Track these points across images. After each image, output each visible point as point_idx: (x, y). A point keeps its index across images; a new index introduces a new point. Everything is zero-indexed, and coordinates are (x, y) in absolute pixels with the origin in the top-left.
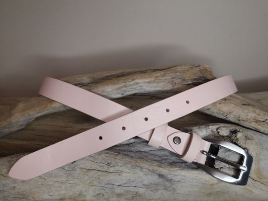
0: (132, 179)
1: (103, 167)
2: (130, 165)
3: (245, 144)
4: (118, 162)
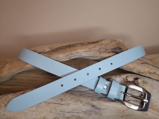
0: (76, 108)
1: (58, 101)
2: (74, 100)
3: (143, 86)
4: (67, 98)
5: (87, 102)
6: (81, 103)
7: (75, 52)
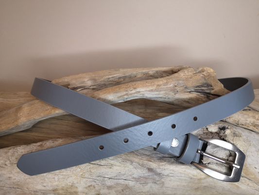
2: (121, 159)
5: (141, 162)
6: (131, 165)
7: (133, 91)
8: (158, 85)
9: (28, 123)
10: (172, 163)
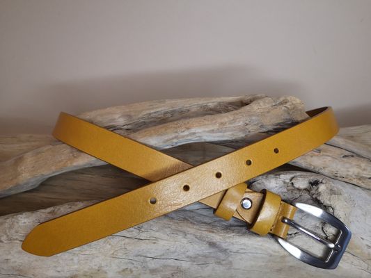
0: (172, 249)
1: (132, 231)
2: (170, 229)
3: (330, 200)
4: (152, 225)
5: (198, 234)
6: (184, 237)
7: (186, 133)
8: (222, 123)
9: (32, 180)
10: (244, 234)
